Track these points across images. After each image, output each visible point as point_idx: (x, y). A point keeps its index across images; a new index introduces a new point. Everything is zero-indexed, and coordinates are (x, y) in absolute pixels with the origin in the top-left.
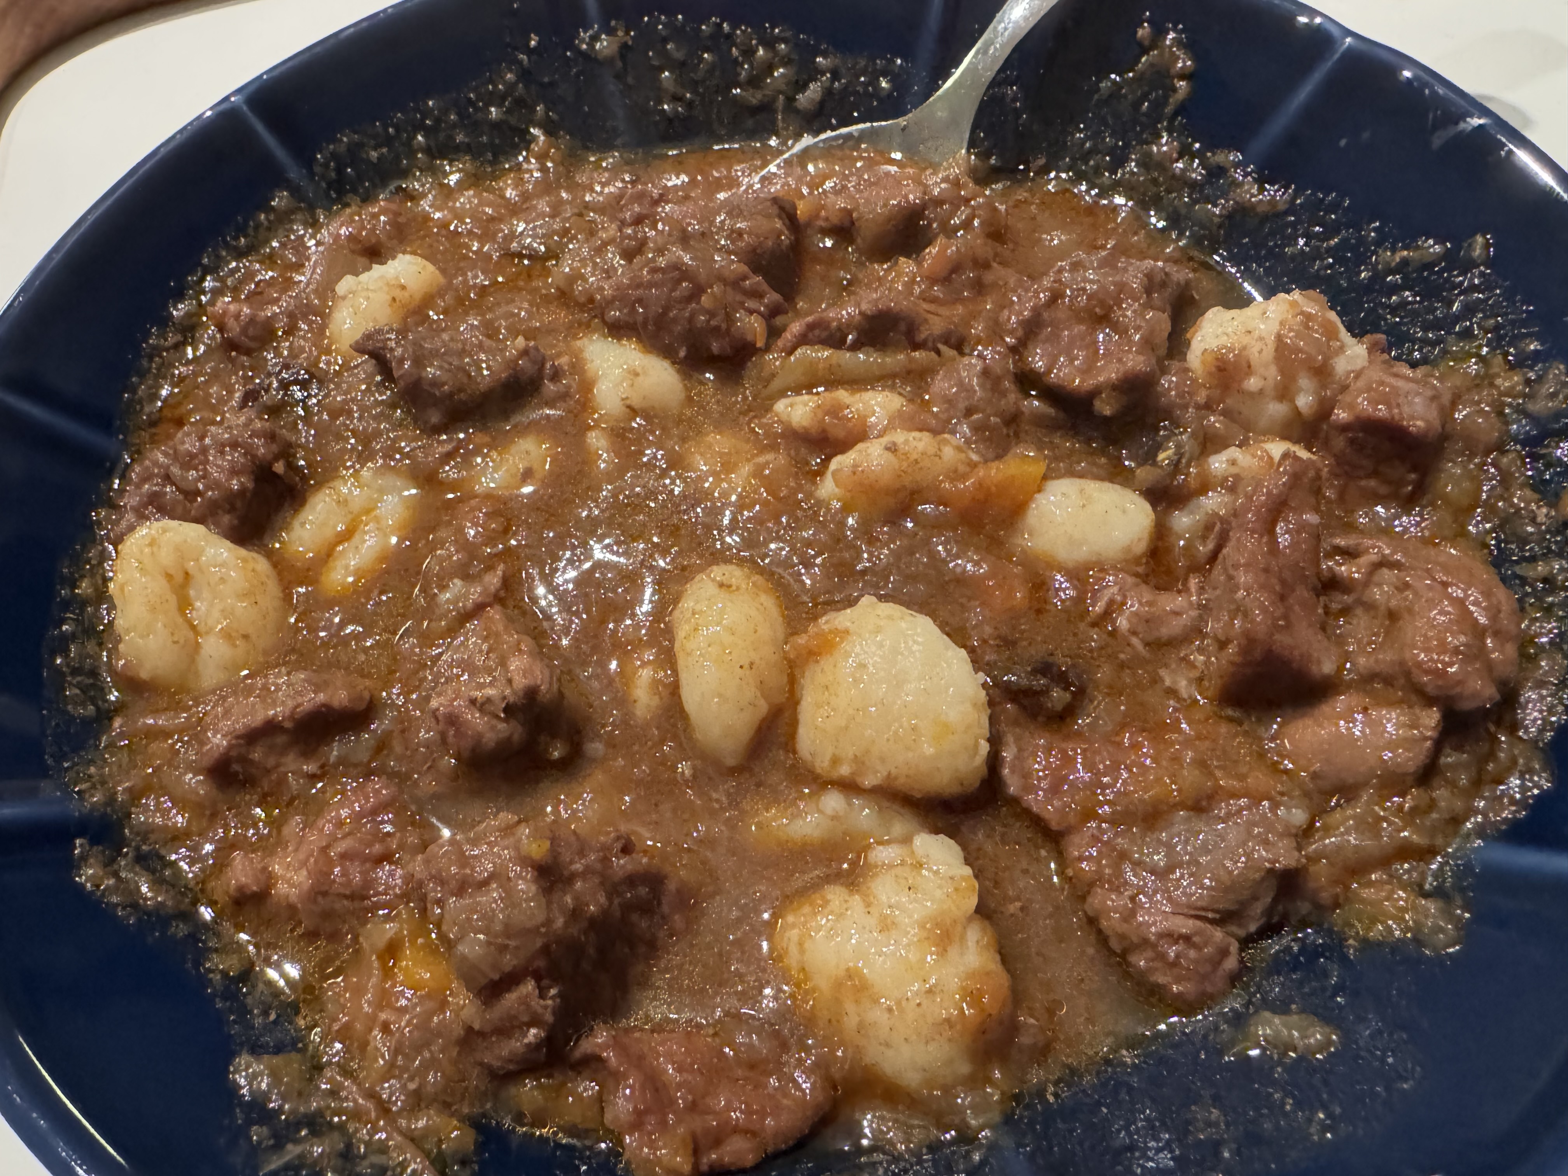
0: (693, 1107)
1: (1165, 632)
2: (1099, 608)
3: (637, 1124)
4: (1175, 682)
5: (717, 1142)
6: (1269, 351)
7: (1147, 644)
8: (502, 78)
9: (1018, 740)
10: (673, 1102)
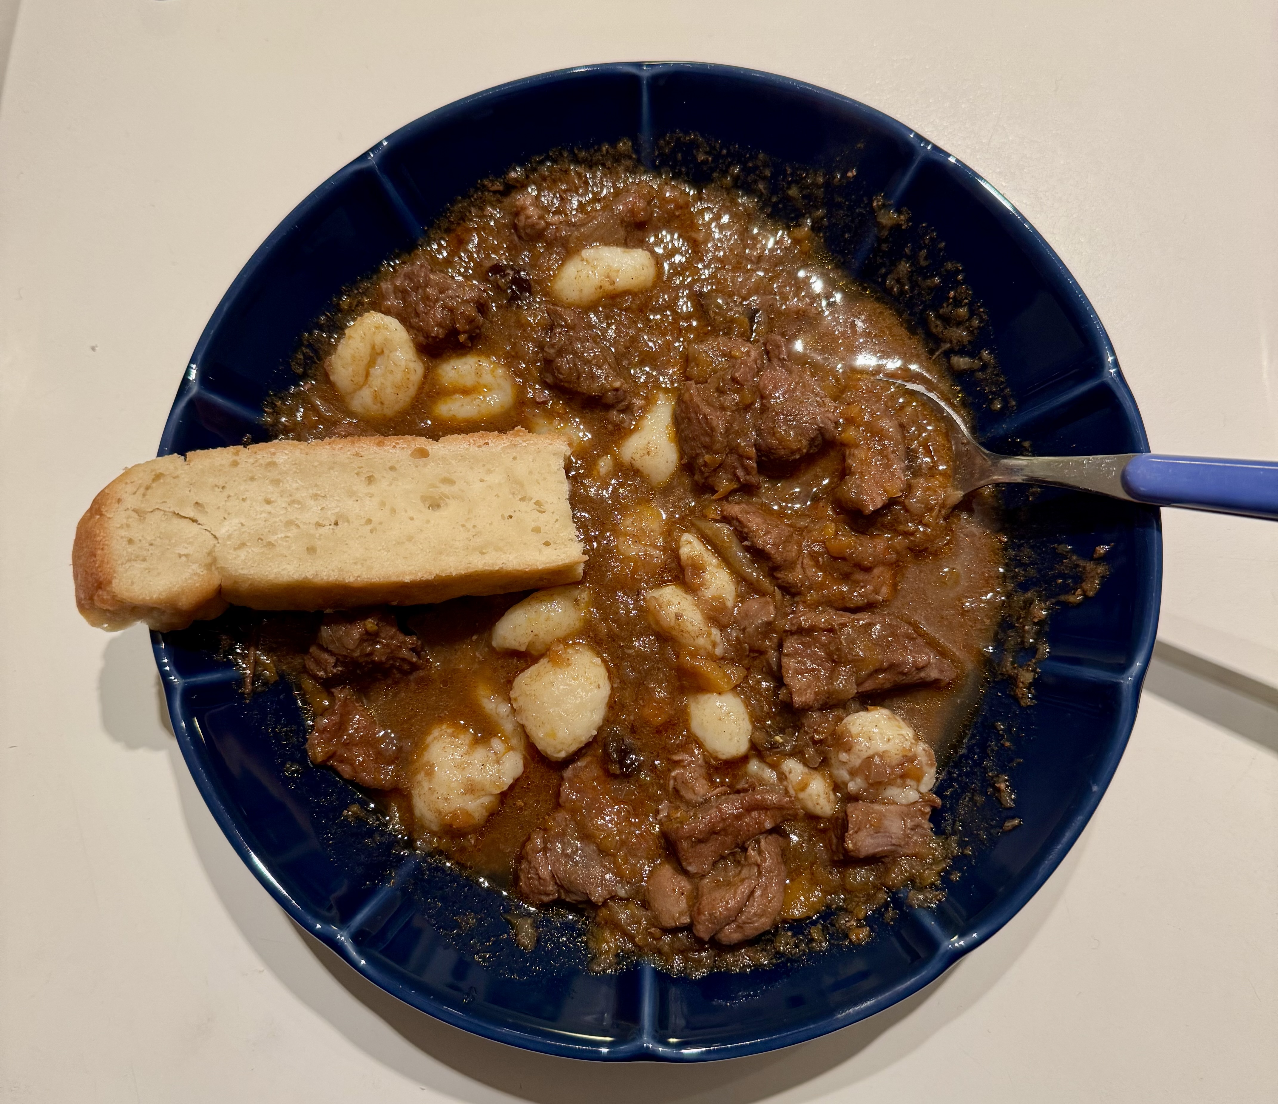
0: (346, 745)
1: (683, 792)
2: (676, 758)
3: (322, 732)
4: (662, 810)
5: (342, 761)
6: (865, 755)
7: (674, 788)
8: (815, 175)
9: (591, 762)
10: (342, 736)
